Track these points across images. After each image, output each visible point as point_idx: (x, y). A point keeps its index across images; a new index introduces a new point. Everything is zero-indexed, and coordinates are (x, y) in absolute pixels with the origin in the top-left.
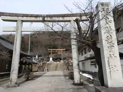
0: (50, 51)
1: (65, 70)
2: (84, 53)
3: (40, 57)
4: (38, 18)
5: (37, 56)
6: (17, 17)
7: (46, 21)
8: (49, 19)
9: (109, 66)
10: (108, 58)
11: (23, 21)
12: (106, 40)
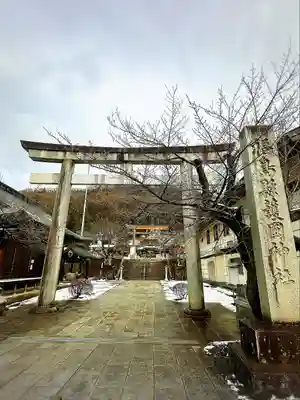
1: (166, 279)
2: (212, 238)
5: (100, 242)
6: (62, 153)
7: (126, 162)
8: (133, 157)
9: (272, 270)
10: (270, 250)
11: (74, 162)
12: (264, 210)
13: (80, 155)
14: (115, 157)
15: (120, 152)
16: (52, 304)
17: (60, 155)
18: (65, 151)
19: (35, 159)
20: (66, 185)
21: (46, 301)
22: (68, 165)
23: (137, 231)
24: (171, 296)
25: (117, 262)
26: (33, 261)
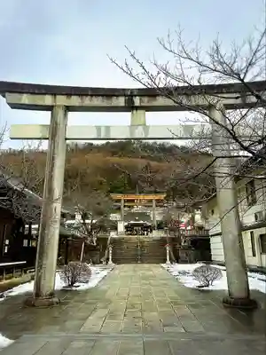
0: (119, 201)
1: (168, 261)
4: (114, 99)
7: (137, 108)
8: (146, 101)
11: (68, 109)
13: (75, 101)
14: (121, 101)
15: (129, 95)
16: (52, 295)
17: (48, 100)
18: (54, 95)
19: (14, 106)
20: (60, 140)
21: (46, 290)
22: (60, 113)
24: (192, 283)
25: (102, 241)
26: (7, 242)
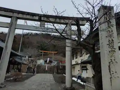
0: (42, 52)
1: (55, 73)
3: (30, 59)
4: (34, 17)
5: (27, 57)
6: (12, 13)
7: (42, 21)
9: (110, 72)
10: (109, 63)
11: (18, 18)
12: (108, 44)
23: (44, 53)
